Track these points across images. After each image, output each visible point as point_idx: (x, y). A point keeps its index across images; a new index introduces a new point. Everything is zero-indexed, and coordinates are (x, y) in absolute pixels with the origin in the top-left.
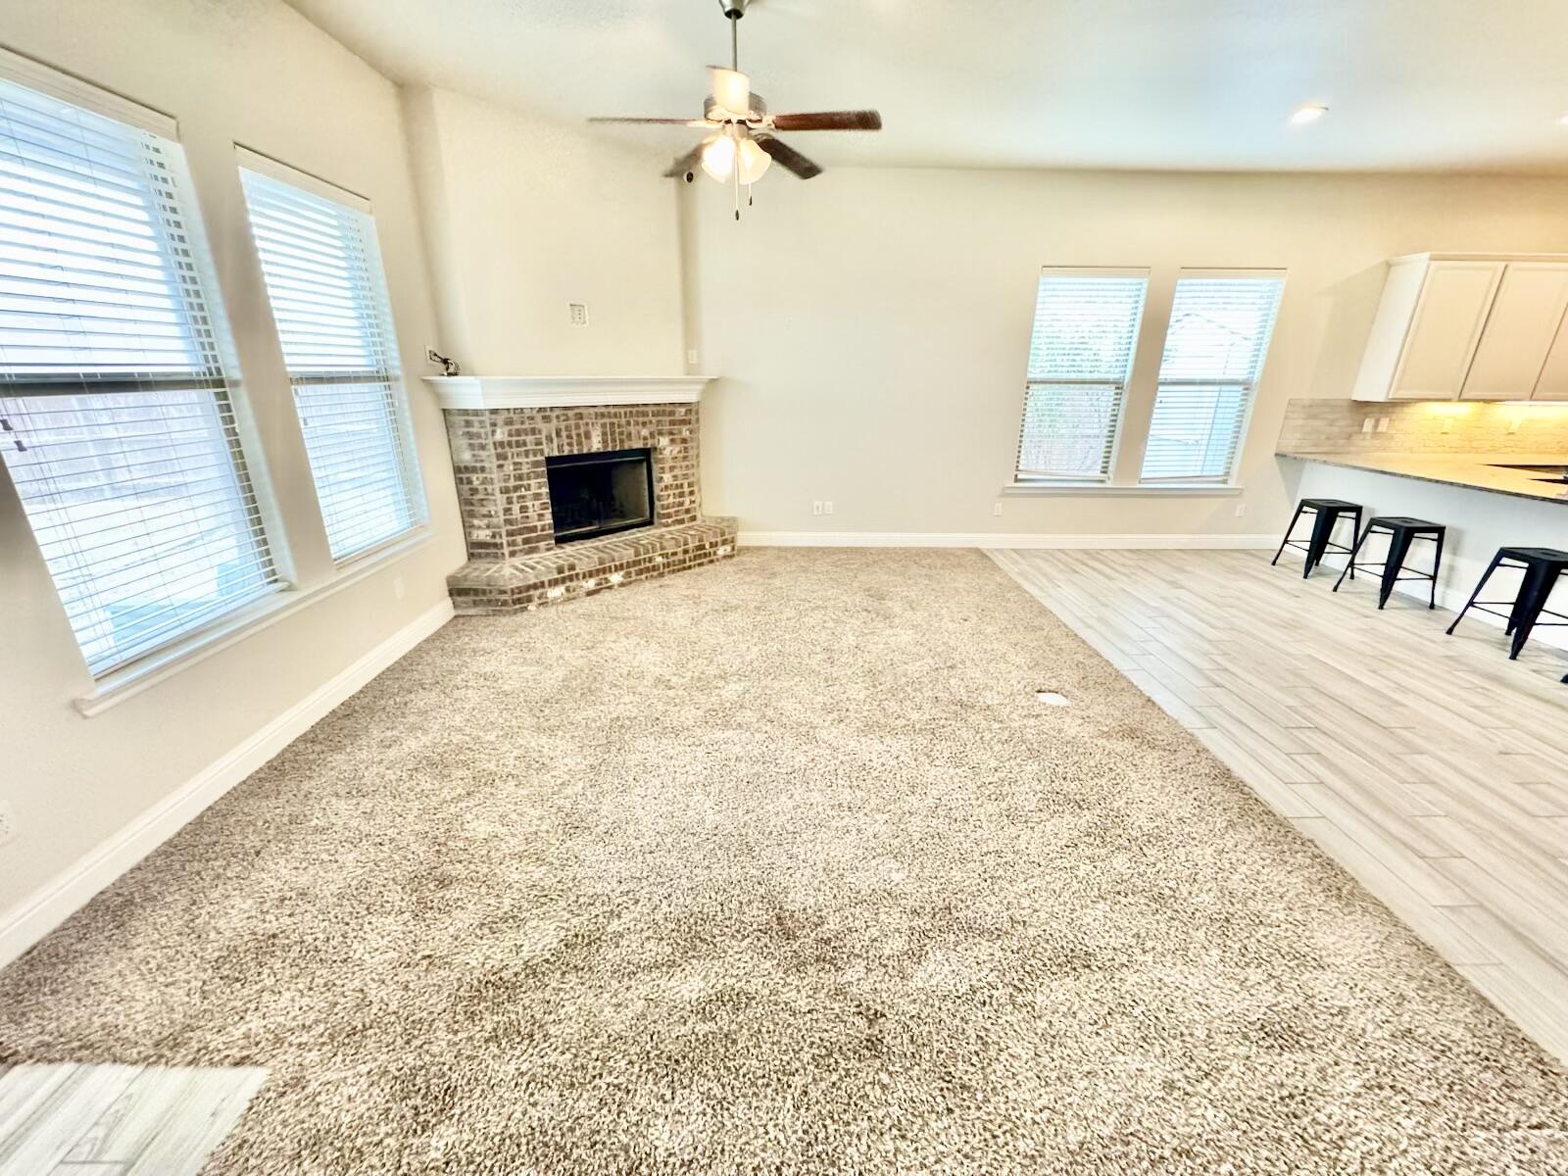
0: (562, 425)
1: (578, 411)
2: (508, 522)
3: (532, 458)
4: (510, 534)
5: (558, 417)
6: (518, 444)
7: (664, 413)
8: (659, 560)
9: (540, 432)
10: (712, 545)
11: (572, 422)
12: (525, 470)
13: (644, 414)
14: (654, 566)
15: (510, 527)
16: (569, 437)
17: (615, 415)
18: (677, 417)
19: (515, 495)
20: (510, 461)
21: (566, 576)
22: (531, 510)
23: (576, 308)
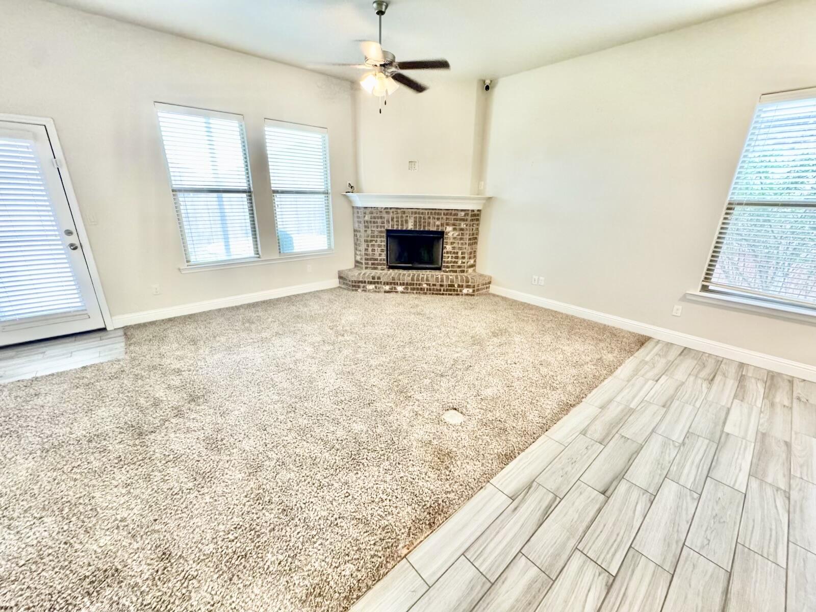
0: (395, 216)
1: (402, 210)
2: (366, 254)
3: (379, 229)
4: (366, 259)
5: (393, 212)
6: (374, 222)
7: (451, 214)
8: (425, 286)
9: (384, 218)
10: (459, 286)
11: (400, 215)
12: (376, 233)
13: (438, 214)
14: (421, 288)
15: (366, 257)
16: (397, 221)
17: (422, 213)
18: (459, 217)
19: (370, 244)
20: (370, 229)
21: (375, 281)
22: (376, 251)
23: (413, 163)
